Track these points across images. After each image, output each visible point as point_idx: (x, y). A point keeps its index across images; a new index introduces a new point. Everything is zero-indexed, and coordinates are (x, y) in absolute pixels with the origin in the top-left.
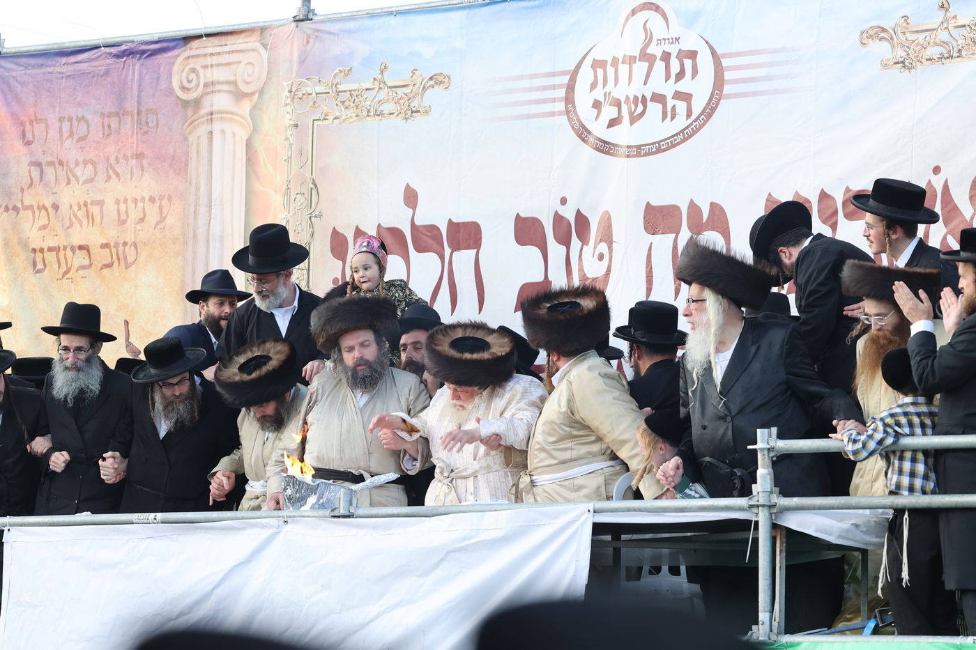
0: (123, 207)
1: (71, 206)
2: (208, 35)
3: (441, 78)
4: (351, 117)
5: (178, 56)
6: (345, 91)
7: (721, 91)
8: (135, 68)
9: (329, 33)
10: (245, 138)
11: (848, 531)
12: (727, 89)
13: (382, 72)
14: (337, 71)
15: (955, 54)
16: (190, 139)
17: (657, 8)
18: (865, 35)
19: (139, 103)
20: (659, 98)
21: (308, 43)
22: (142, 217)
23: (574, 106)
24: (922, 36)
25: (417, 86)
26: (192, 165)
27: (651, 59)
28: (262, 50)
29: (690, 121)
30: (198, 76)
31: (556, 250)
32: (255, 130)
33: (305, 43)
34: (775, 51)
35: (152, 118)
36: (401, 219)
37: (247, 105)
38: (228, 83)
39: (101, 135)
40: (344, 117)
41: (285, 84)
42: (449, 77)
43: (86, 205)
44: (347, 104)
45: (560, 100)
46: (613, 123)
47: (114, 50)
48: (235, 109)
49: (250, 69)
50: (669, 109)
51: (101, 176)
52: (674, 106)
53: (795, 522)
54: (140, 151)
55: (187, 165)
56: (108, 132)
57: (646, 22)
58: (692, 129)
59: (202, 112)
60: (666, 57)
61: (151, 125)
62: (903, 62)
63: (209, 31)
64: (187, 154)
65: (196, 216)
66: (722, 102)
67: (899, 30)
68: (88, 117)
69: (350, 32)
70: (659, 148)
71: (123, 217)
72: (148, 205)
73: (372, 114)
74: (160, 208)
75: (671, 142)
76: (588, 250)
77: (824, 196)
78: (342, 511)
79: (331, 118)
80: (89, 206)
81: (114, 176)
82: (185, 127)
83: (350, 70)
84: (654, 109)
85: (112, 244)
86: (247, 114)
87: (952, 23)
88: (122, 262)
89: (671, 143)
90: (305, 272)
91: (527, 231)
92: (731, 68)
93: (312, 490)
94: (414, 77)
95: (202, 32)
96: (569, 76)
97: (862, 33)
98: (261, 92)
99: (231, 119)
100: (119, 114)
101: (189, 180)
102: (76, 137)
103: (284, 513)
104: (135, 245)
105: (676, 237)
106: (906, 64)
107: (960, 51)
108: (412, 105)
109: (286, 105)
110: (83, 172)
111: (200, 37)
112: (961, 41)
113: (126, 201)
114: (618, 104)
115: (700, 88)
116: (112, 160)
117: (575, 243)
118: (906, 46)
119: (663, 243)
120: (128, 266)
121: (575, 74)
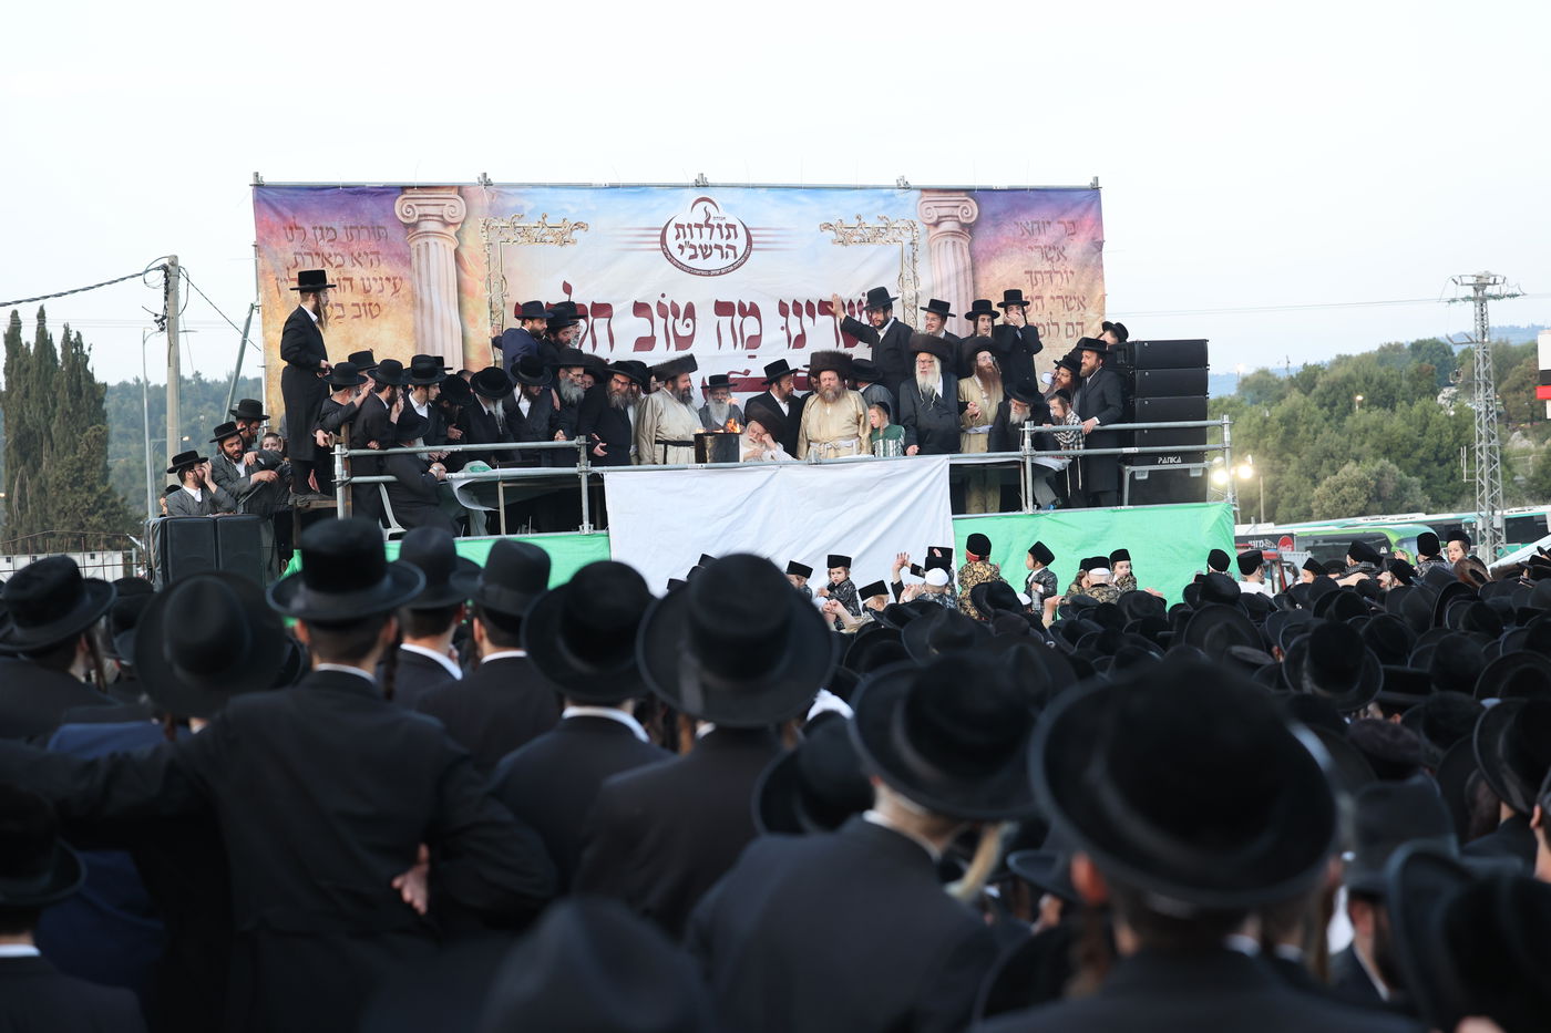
0: (367, 283)
2: (418, 187)
3: (582, 225)
4: (526, 242)
5: (398, 197)
6: (521, 227)
7: (751, 246)
9: (507, 194)
10: (454, 248)
12: (754, 246)
13: (544, 218)
14: (514, 215)
15: (867, 241)
16: (412, 246)
17: (710, 201)
18: (822, 226)
19: (372, 222)
20: (718, 247)
21: (493, 198)
22: (381, 289)
23: (666, 247)
24: (850, 230)
25: (567, 228)
26: (415, 260)
28: (461, 199)
29: (736, 260)
30: (414, 210)
31: (658, 321)
32: (460, 244)
33: (491, 197)
34: (776, 229)
35: (381, 231)
37: (452, 231)
38: (437, 216)
39: (346, 239)
40: (520, 241)
42: (587, 225)
44: (522, 234)
45: (658, 242)
46: (691, 257)
47: (351, 190)
48: (444, 231)
49: (453, 209)
50: (724, 253)
51: (348, 263)
52: (727, 252)
54: (376, 250)
55: (411, 260)
56: (350, 238)
57: (705, 207)
58: (737, 264)
59: (419, 231)
60: (719, 226)
62: (842, 241)
64: (410, 254)
67: (838, 226)
69: (521, 194)
70: (720, 272)
71: (367, 288)
72: (385, 282)
73: (539, 241)
74: (394, 284)
76: (679, 322)
77: (809, 303)
79: (512, 241)
81: (357, 265)
82: (407, 238)
83: (523, 215)
84: (717, 252)
86: (453, 235)
87: (863, 225)
88: (369, 315)
89: (726, 270)
91: (640, 309)
92: (754, 236)
94: (565, 223)
95: (414, 185)
97: (820, 226)
98: (463, 223)
99: (443, 237)
101: (413, 269)
102: (327, 239)
104: (378, 305)
105: (733, 319)
106: (844, 242)
107: (868, 239)
108: (565, 238)
109: (483, 232)
110: (335, 261)
111: (413, 187)
112: (869, 235)
113: (368, 279)
114: (694, 247)
115: (741, 243)
116: (356, 254)
117: (671, 318)
118: (844, 234)
119: (725, 321)
120: (373, 317)
121: (665, 230)
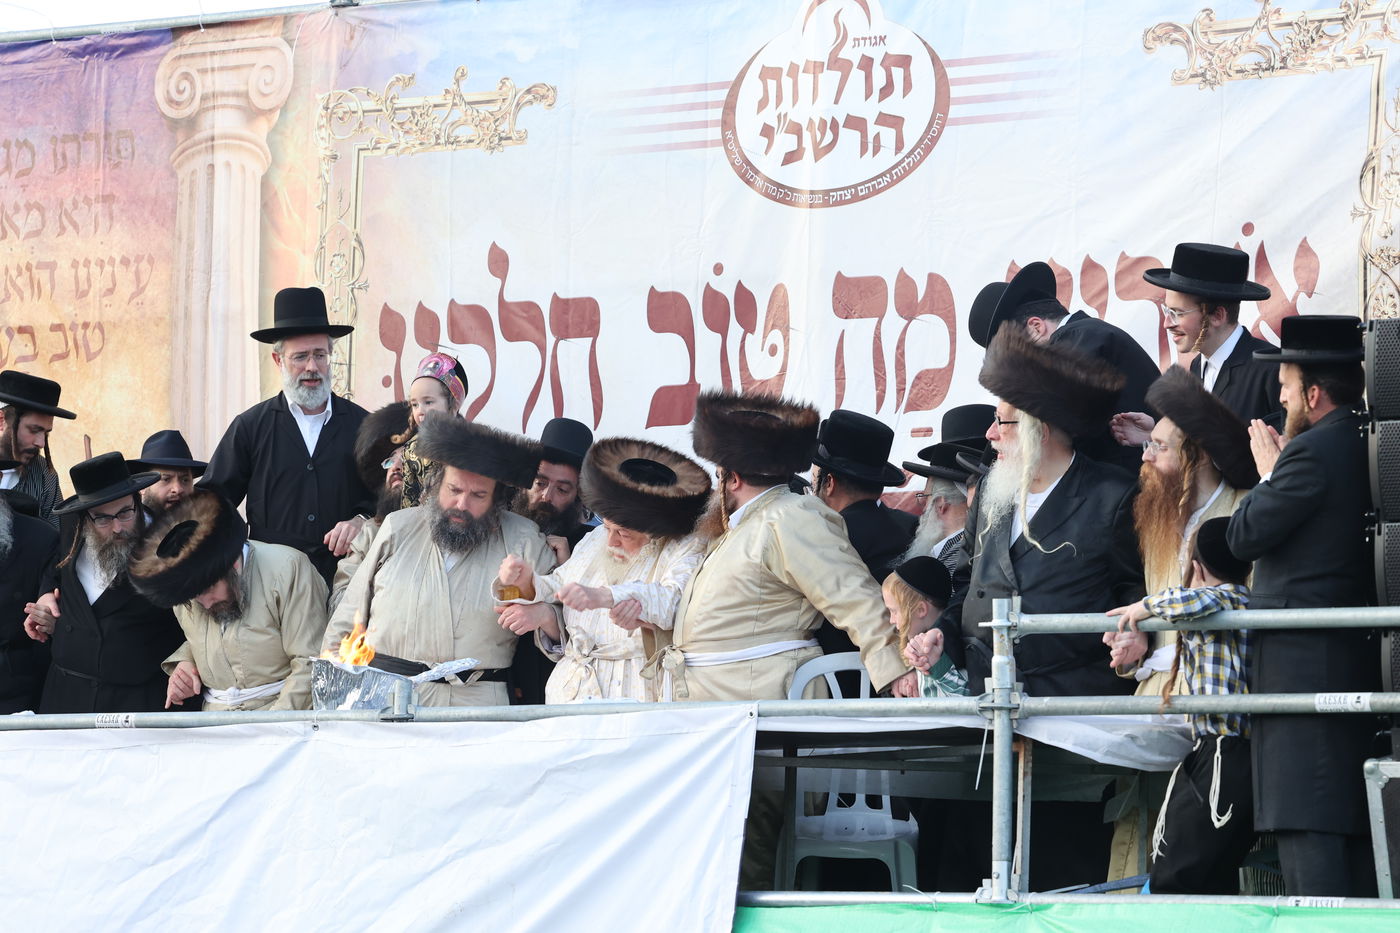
0: (82, 272)
1: (7, 270)
2: (208, 26)
3: (542, 91)
4: (414, 146)
5: (163, 55)
6: (404, 109)
7: (946, 114)
8: (101, 71)
9: (383, 24)
10: (260, 174)
11: (1120, 745)
12: (954, 111)
13: (457, 81)
14: (393, 79)
15: (1278, 65)
16: (181, 175)
18: (1150, 36)
19: (107, 123)
20: (855, 123)
21: (352, 38)
22: (111, 286)
23: (734, 133)
24: (1230, 38)
25: (507, 102)
26: (183, 212)
27: (844, 67)
28: (286, 48)
29: (900, 156)
30: (192, 83)
31: (707, 340)
32: (275, 162)
33: (348, 38)
34: (1023, 57)
35: (125, 144)
36: (483, 293)
37: (263, 127)
38: (237, 94)
39: (51, 168)
40: (401, 147)
41: (319, 97)
42: (554, 89)
43: (29, 268)
44: (407, 127)
45: (714, 123)
46: (790, 158)
47: (71, 45)
48: (246, 133)
49: (267, 75)
50: (870, 138)
51: (52, 227)
52: (878, 133)
53: (1045, 732)
54: (108, 191)
55: (174, 211)
56: (62, 163)
57: (839, 13)
58: (904, 168)
59: (198, 136)
60: (866, 64)
61: (123, 153)
62: (1203, 75)
63: (209, 19)
64: (174, 195)
65: (188, 286)
66: (947, 130)
67: (1198, 29)
68: (33, 141)
69: (413, 23)
70: (856, 194)
71: (83, 286)
72: (119, 269)
73: (442, 141)
74: (137, 274)
75: (874, 186)
76: (753, 340)
77: (1090, 267)
78: (397, 712)
79: (384, 146)
80: (34, 270)
81: (70, 228)
82: (172, 157)
83: (412, 78)
84: (849, 138)
85: (67, 327)
86: (263, 141)
87: (1274, 19)
88: (82, 351)
89: (871, 188)
90: (345, 368)
91: (666, 312)
92: (960, 82)
93: (354, 681)
94: (504, 89)
95: (200, 20)
96: (726, 91)
97: (1146, 33)
98: (284, 108)
99: (240, 147)
100: (79, 137)
101: (177, 234)
102: (15, 171)
103: (314, 714)
104: (100, 327)
105: (879, 323)
106: (1208, 77)
107: (1284, 60)
108: (501, 128)
109: (320, 127)
110: (26, 222)
111: (196, 27)
112: (1286, 46)
113: (87, 263)
114: (796, 130)
115: (915, 110)
116: (68, 204)
117: (735, 329)
118: (1208, 52)
119: (860, 330)
120: (90, 357)
121: (735, 87)
